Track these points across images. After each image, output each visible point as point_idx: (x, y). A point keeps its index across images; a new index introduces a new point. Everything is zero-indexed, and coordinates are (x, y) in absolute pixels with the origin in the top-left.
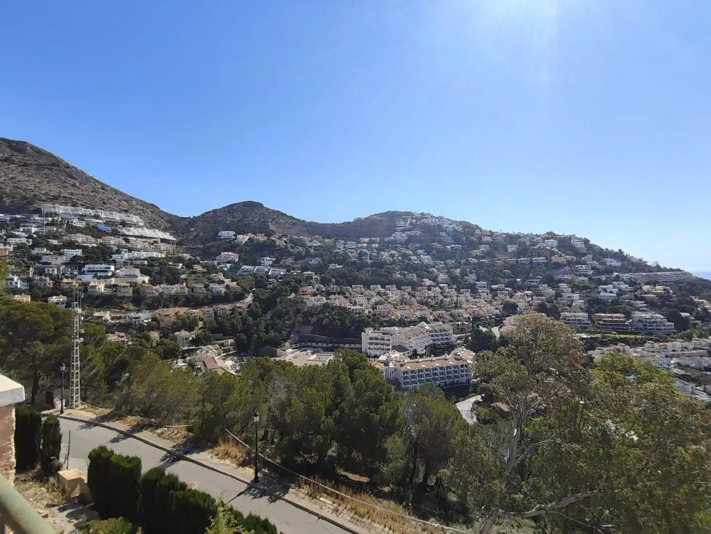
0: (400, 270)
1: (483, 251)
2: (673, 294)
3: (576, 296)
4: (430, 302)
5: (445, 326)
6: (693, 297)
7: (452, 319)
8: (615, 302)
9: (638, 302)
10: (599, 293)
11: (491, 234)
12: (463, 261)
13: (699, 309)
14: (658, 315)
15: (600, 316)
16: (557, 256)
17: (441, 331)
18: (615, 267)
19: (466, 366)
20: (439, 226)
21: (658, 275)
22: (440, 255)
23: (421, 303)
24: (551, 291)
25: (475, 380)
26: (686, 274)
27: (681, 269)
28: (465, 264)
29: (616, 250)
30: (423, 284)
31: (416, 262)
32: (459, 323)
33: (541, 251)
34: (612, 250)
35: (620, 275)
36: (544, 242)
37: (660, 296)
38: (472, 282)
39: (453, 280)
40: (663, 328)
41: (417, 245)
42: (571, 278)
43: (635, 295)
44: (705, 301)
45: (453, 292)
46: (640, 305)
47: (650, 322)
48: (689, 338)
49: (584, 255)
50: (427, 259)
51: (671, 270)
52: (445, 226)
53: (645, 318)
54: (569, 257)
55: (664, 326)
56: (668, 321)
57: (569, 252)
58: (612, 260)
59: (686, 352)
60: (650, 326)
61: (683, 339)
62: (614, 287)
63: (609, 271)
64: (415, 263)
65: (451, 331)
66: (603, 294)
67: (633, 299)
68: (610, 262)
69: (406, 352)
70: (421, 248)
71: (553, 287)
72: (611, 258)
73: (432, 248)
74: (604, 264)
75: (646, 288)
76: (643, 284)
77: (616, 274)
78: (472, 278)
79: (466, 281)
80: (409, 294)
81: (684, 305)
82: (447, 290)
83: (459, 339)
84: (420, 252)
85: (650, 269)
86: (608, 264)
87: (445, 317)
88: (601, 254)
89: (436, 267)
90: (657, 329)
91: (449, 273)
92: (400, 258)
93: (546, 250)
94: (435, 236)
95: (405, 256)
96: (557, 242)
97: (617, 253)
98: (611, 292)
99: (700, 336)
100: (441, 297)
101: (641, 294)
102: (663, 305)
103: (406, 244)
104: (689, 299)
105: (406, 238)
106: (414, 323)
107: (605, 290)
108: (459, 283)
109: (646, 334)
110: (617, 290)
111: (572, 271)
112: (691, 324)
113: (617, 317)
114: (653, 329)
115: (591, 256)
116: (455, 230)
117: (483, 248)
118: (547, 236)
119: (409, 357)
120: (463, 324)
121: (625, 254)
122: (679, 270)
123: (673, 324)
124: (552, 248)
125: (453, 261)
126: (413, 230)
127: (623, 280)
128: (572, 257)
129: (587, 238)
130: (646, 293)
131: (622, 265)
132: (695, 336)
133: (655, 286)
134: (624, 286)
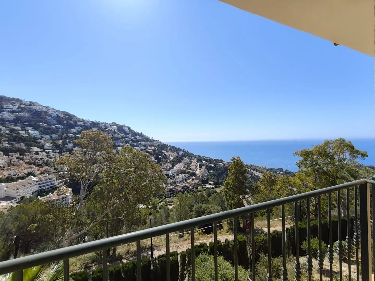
0: (7, 141)
1: (78, 130)
2: (157, 150)
4: (37, 162)
5: (50, 176)
6: (162, 150)
7: (55, 171)
11: (83, 121)
12: (64, 136)
13: (164, 154)
14: (153, 158)
16: (117, 134)
17: (46, 180)
18: (140, 139)
19: (65, 198)
20: (45, 112)
21: (153, 143)
22: (48, 131)
23: (30, 164)
25: (71, 205)
26: (161, 142)
28: (66, 137)
29: (140, 133)
30: (31, 150)
31: (25, 135)
32: (61, 173)
33: (110, 131)
34: (139, 133)
35: (141, 143)
36: (111, 127)
37: (154, 151)
38: (70, 148)
39: (57, 147)
41: (25, 124)
42: (123, 144)
43: (146, 151)
44: (165, 152)
45: (57, 155)
48: (161, 165)
49: (128, 134)
50: (34, 133)
51: (157, 141)
52: (50, 113)
54: (122, 135)
55: (155, 162)
56: (156, 160)
57: (122, 132)
58: (139, 137)
62: (139, 148)
63: (137, 141)
64: (23, 136)
65: (55, 179)
69: (13, 200)
70: (29, 126)
72: (138, 136)
73: (40, 126)
74: (136, 138)
75: (149, 148)
76: (148, 146)
78: (70, 146)
79: (66, 148)
80: (17, 158)
81: (160, 153)
82: (52, 154)
83: (61, 182)
84: (27, 128)
85: (150, 140)
86: (137, 138)
87: (50, 171)
88: (135, 134)
89: (43, 139)
91: (53, 142)
92: (7, 132)
93: (112, 131)
94: (43, 118)
95: (12, 130)
96: (117, 127)
97: (140, 134)
99: (164, 164)
100: (47, 159)
101: (148, 150)
102: (154, 154)
103: (15, 122)
105: (15, 118)
106: (22, 178)
107: (136, 149)
108: (61, 149)
111: (123, 141)
112: (161, 160)
115: (131, 135)
116: (58, 116)
117: (78, 128)
118: (113, 124)
119: (17, 203)
120: (64, 173)
121: (143, 134)
122: (159, 141)
123: (157, 160)
124: (115, 130)
125: (57, 136)
126: (22, 112)
127: (142, 145)
128: (123, 135)
129: (129, 126)
130: (149, 150)
131: (142, 139)
132: (163, 164)
133: (152, 147)
134: (142, 147)
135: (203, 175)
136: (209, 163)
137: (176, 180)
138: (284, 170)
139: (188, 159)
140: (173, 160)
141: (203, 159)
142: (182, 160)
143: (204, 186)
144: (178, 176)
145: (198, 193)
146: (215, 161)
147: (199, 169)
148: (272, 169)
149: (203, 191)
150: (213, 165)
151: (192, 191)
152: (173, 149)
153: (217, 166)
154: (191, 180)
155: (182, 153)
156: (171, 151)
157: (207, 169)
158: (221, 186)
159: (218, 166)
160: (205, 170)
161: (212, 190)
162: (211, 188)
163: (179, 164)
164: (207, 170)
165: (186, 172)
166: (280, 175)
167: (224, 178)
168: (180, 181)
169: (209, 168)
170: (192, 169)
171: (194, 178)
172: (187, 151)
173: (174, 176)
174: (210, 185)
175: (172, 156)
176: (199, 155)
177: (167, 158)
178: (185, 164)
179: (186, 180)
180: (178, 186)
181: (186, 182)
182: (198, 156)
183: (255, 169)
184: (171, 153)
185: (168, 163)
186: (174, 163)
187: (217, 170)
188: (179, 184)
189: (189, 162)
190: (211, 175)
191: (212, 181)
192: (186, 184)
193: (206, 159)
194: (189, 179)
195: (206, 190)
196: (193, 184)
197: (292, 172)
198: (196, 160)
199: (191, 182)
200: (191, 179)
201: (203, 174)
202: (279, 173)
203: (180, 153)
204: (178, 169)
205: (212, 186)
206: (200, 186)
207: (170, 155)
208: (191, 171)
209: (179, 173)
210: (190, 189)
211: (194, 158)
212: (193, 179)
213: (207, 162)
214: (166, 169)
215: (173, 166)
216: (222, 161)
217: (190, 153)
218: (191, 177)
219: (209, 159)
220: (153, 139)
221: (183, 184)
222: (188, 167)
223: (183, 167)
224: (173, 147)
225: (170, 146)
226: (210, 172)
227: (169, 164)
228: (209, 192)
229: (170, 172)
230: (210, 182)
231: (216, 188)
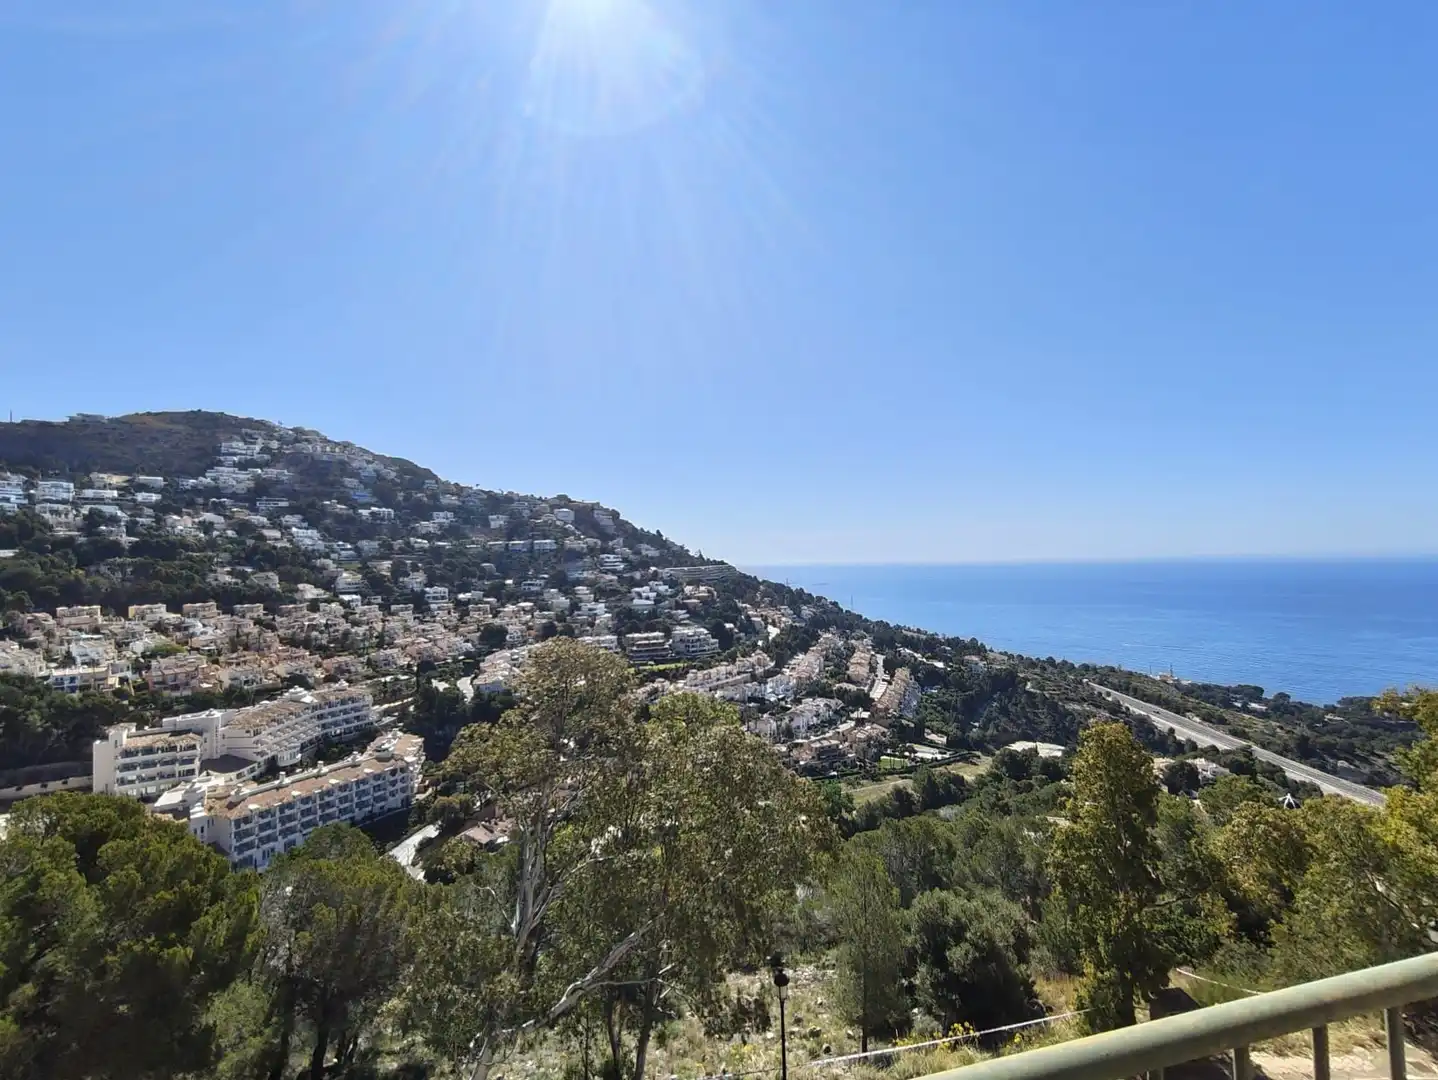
0: (229, 564)
1: (441, 525)
2: (718, 597)
3: (601, 607)
4: (316, 639)
5: (355, 690)
6: (737, 601)
7: (370, 672)
8: (653, 614)
9: (680, 611)
10: (632, 599)
11: (459, 490)
12: (398, 544)
13: (743, 617)
14: (702, 630)
15: (633, 638)
16: (572, 537)
17: (343, 702)
18: (652, 558)
19: (403, 770)
20: (342, 463)
21: (702, 570)
22: (347, 529)
23: (291, 642)
24: (563, 601)
25: (421, 797)
26: (730, 568)
27: (725, 561)
28: (402, 551)
29: (653, 532)
30: (297, 596)
31: (279, 545)
32: (388, 679)
33: (547, 528)
34: (648, 532)
35: (658, 570)
36: (552, 513)
37: (704, 601)
38: (417, 588)
39: (373, 586)
40: (706, 648)
41: (281, 504)
42: (593, 576)
43: (676, 601)
44: (748, 606)
45: (375, 612)
46: (681, 617)
47: (693, 642)
48: (733, 659)
49: (612, 538)
50: (308, 537)
51: (715, 563)
52: (355, 464)
53: (688, 636)
54: (590, 541)
55: (709, 645)
56: (713, 638)
57: (592, 532)
58: (649, 547)
59: (731, 680)
60: (693, 646)
61: (727, 660)
63: (645, 564)
64: (275, 548)
65: (369, 699)
66: (636, 601)
67: (674, 607)
68: (647, 550)
69: (245, 770)
70: (292, 511)
71: (566, 593)
72: (648, 543)
73: (323, 512)
74: (638, 553)
75: (688, 589)
76: (685, 584)
77: (653, 569)
78: (416, 580)
79: (405, 587)
80: (258, 622)
81: (728, 613)
82: (360, 609)
83: (387, 713)
84: (288, 519)
85: (692, 561)
86: (644, 553)
87: (353, 669)
88: (634, 537)
89: (333, 556)
90: (700, 651)
91: (364, 570)
92: (230, 533)
93: (556, 526)
94: (332, 485)
95: (244, 528)
96: (573, 512)
97: (654, 535)
98: (648, 598)
99: (744, 655)
100: (344, 626)
101: (683, 599)
102: (708, 614)
103: (250, 499)
104: (733, 604)
105: (251, 484)
106: (270, 693)
107: (640, 595)
108: (390, 591)
109: (689, 659)
110: (654, 594)
111: (596, 564)
112: (735, 638)
113: (654, 638)
114: (696, 651)
115: (621, 540)
116: (379, 477)
117: (442, 518)
118: (557, 502)
119: (255, 779)
120: (397, 680)
121: (664, 539)
122: (722, 563)
123: (717, 640)
124: (566, 523)
125: (375, 544)
126: (274, 467)
127: (662, 579)
128: (595, 540)
129: (616, 509)
130: (689, 598)
131: (661, 555)
132: (739, 655)
133: (699, 586)
134: (663, 588)
135: (903, 704)
136: (923, 656)
137: (792, 720)
138: (1269, 695)
139: (836, 639)
140: (779, 640)
141: (897, 638)
142: (815, 642)
143: (907, 754)
144: (800, 707)
145: (883, 778)
146: (948, 648)
147: (884, 680)
148: (1206, 688)
149: (902, 773)
150: (940, 665)
151: (855, 770)
152: (782, 595)
153: (960, 670)
154: (853, 724)
155: (814, 610)
156: (772, 604)
157: (917, 679)
158: (978, 753)
159: (963, 668)
160: (908, 684)
161: (942, 769)
162: (935, 763)
163: (801, 656)
164: (916, 685)
165: (832, 691)
166: (1247, 716)
167: (989, 720)
168: (809, 728)
169: (926, 678)
170: (854, 678)
171: (866, 715)
172: (831, 603)
173: (783, 703)
174: (932, 750)
175: (774, 625)
176: (882, 622)
177: (758, 633)
178: (827, 658)
179: (831, 723)
180: (801, 745)
181: (831, 733)
182: (877, 622)
183: (1129, 683)
184: (772, 613)
185: (758, 651)
186: (782, 652)
187: (961, 687)
188: (803, 738)
189: (842, 649)
190: (933, 708)
191: (939, 732)
192: (834, 742)
193: (913, 637)
194: (844, 719)
195: (914, 768)
196: (861, 740)
197: (1311, 706)
198: (870, 642)
199: (854, 732)
200: (851, 719)
201: (901, 703)
202: (1245, 709)
203: (807, 611)
204: (800, 678)
205: (940, 753)
206: (889, 751)
207: (765, 619)
208: (852, 687)
209: (804, 693)
210: (849, 761)
211: (862, 631)
212: (860, 722)
213: (917, 651)
214: (754, 677)
215: (781, 663)
216: (978, 649)
217: (844, 611)
218: (852, 712)
219: (924, 637)
220: (701, 556)
221: (819, 740)
222: (836, 670)
223: (817, 671)
224: (777, 585)
225: (764, 581)
226: (930, 692)
227: (765, 655)
228: (929, 777)
229: (768, 686)
230: (933, 737)
231: (958, 761)
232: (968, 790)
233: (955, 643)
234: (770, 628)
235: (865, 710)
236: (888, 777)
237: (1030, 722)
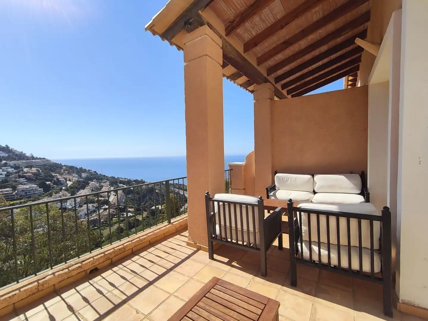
2: (42, 172)
6: (52, 173)
8: (4, 181)
9: (21, 179)
13: (55, 179)
14: (34, 185)
18: (3, 157)
21: (33, 162)
26: (48, 160)
27: (46, 158)
35: (7, 162)
37: (34, 174)
40: (37, 192)
43: (19, 175)
44: (58, 175)
46: (22, 181)
47: (29, 190)
48: (51, 195)
51: (40, 159)
53: (26, 188)
55: (38, 191)
56: (40, 188)
58: (1, 152)
60: (29, 193)
61: (48, 196)
67: (18, 177)
75: (25, 170)
76: (24, 168)
77: (4, 161)
81: (48, 178)
85: (27, 158)
90: (33, 194)
97: (4, 147)
99: (56, 193)
101: (23, 174)
102: (37, 179)
104: (50, 174)
109: (28, 198)
110: (6, 172)
112: (51, 187)
113: (6, 191)
114: (31, 194)
121: (10, 149)
122: (44, 159)
123: (43, 189)
127: (10, 166)
130: (26, 173)
131: (9, 156)
132: (53, 193)
133: (32, 168)
134: (10, 170)
136: (126, 186)
137: (78, 213)
139: (96, 183)
140: (72, 186)
141: (118, 181)
142: (88, 185)
143: (121, 216)
144: (82, 208)
145: (113, 225)
146: (134, 183)
147: (113, 195)
149: (120, 222)
150: (132, 188)
151: (104, 225)
152: (71, 169)
153: (138, 189)
155: (87, 174)
156: (68, 173)
157: (124, 193)
158: (143, 212)
159: (138, 188)
160: (122, 195)
161: (133, 218)
163: (82, 191)
164: (125, 195)
165: (94, 201)
167: (146, 202)
168: (86, 215)
169: (127, 192)
171: (107, 207)
172: (94, 172)
173: (74, 208)
175: (70, 180)
176: (113, 177)
177: (62, 184)
178: (92, 190)
179: (94, 211)
181: (94, 215)
182: (111, 177)
184: (69, 176)
185: (63, 191)
186: (73, 190)
187: (138, 193)
188: (83, 219)
189: (98, 186)
190: (130, 201)
191: (132, 208)
192: (95, 217)
193: (123, 181)
195: (124, 220)
196: (105, 215)
198: (108, 183)
199: (104, 212)
200: (102, 209)
203: (84, 175)
205: (132, 214)
206: (115, 216)
207: (66, 179)
208: (102, 199)
209: (83, 203)
210: (101, 223)
211: (105, 180)
212: (105, 209)
213: (124, 185)
215: (73, 194)
216: (144, 182)
217: (99, 174)
218: (102, 207)
219: (127, 180)
220: (32, 156)
225: (65, 165)
226: (129, 196)
227: (66, 192)
228: (129, 221)
229: (68, 203)
230: (130, 209)
231: (137, 215)
232: (140, 222)
233: (136, 181)
234: (68, 182)
235: (107, 205)
236: (115, 224)
237: (157, 200)
